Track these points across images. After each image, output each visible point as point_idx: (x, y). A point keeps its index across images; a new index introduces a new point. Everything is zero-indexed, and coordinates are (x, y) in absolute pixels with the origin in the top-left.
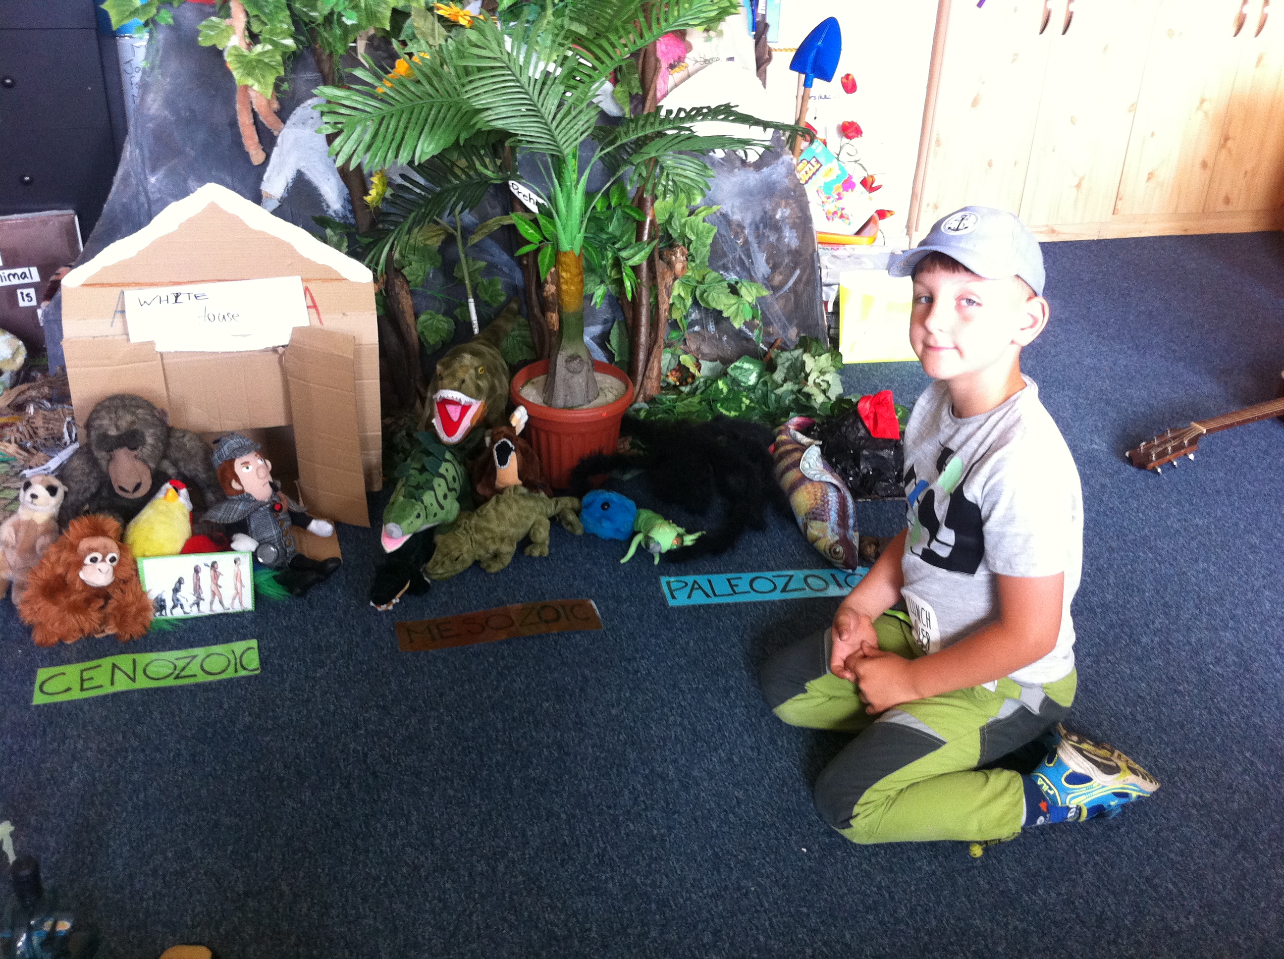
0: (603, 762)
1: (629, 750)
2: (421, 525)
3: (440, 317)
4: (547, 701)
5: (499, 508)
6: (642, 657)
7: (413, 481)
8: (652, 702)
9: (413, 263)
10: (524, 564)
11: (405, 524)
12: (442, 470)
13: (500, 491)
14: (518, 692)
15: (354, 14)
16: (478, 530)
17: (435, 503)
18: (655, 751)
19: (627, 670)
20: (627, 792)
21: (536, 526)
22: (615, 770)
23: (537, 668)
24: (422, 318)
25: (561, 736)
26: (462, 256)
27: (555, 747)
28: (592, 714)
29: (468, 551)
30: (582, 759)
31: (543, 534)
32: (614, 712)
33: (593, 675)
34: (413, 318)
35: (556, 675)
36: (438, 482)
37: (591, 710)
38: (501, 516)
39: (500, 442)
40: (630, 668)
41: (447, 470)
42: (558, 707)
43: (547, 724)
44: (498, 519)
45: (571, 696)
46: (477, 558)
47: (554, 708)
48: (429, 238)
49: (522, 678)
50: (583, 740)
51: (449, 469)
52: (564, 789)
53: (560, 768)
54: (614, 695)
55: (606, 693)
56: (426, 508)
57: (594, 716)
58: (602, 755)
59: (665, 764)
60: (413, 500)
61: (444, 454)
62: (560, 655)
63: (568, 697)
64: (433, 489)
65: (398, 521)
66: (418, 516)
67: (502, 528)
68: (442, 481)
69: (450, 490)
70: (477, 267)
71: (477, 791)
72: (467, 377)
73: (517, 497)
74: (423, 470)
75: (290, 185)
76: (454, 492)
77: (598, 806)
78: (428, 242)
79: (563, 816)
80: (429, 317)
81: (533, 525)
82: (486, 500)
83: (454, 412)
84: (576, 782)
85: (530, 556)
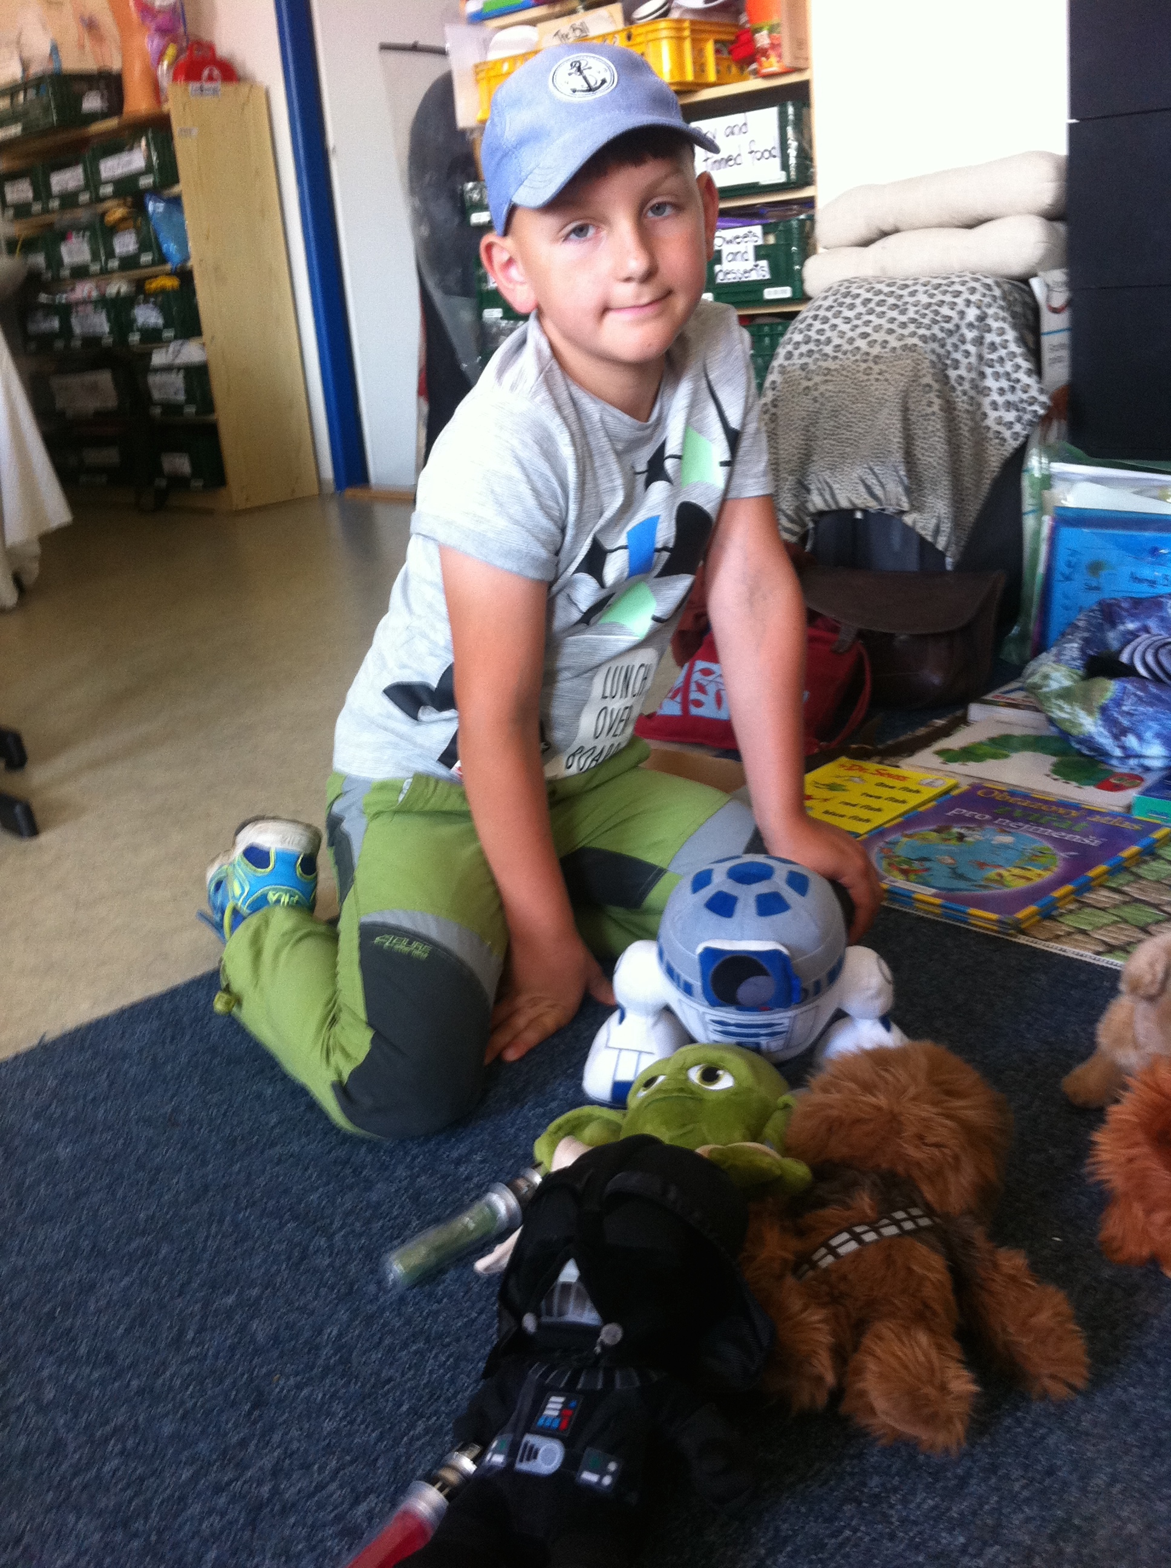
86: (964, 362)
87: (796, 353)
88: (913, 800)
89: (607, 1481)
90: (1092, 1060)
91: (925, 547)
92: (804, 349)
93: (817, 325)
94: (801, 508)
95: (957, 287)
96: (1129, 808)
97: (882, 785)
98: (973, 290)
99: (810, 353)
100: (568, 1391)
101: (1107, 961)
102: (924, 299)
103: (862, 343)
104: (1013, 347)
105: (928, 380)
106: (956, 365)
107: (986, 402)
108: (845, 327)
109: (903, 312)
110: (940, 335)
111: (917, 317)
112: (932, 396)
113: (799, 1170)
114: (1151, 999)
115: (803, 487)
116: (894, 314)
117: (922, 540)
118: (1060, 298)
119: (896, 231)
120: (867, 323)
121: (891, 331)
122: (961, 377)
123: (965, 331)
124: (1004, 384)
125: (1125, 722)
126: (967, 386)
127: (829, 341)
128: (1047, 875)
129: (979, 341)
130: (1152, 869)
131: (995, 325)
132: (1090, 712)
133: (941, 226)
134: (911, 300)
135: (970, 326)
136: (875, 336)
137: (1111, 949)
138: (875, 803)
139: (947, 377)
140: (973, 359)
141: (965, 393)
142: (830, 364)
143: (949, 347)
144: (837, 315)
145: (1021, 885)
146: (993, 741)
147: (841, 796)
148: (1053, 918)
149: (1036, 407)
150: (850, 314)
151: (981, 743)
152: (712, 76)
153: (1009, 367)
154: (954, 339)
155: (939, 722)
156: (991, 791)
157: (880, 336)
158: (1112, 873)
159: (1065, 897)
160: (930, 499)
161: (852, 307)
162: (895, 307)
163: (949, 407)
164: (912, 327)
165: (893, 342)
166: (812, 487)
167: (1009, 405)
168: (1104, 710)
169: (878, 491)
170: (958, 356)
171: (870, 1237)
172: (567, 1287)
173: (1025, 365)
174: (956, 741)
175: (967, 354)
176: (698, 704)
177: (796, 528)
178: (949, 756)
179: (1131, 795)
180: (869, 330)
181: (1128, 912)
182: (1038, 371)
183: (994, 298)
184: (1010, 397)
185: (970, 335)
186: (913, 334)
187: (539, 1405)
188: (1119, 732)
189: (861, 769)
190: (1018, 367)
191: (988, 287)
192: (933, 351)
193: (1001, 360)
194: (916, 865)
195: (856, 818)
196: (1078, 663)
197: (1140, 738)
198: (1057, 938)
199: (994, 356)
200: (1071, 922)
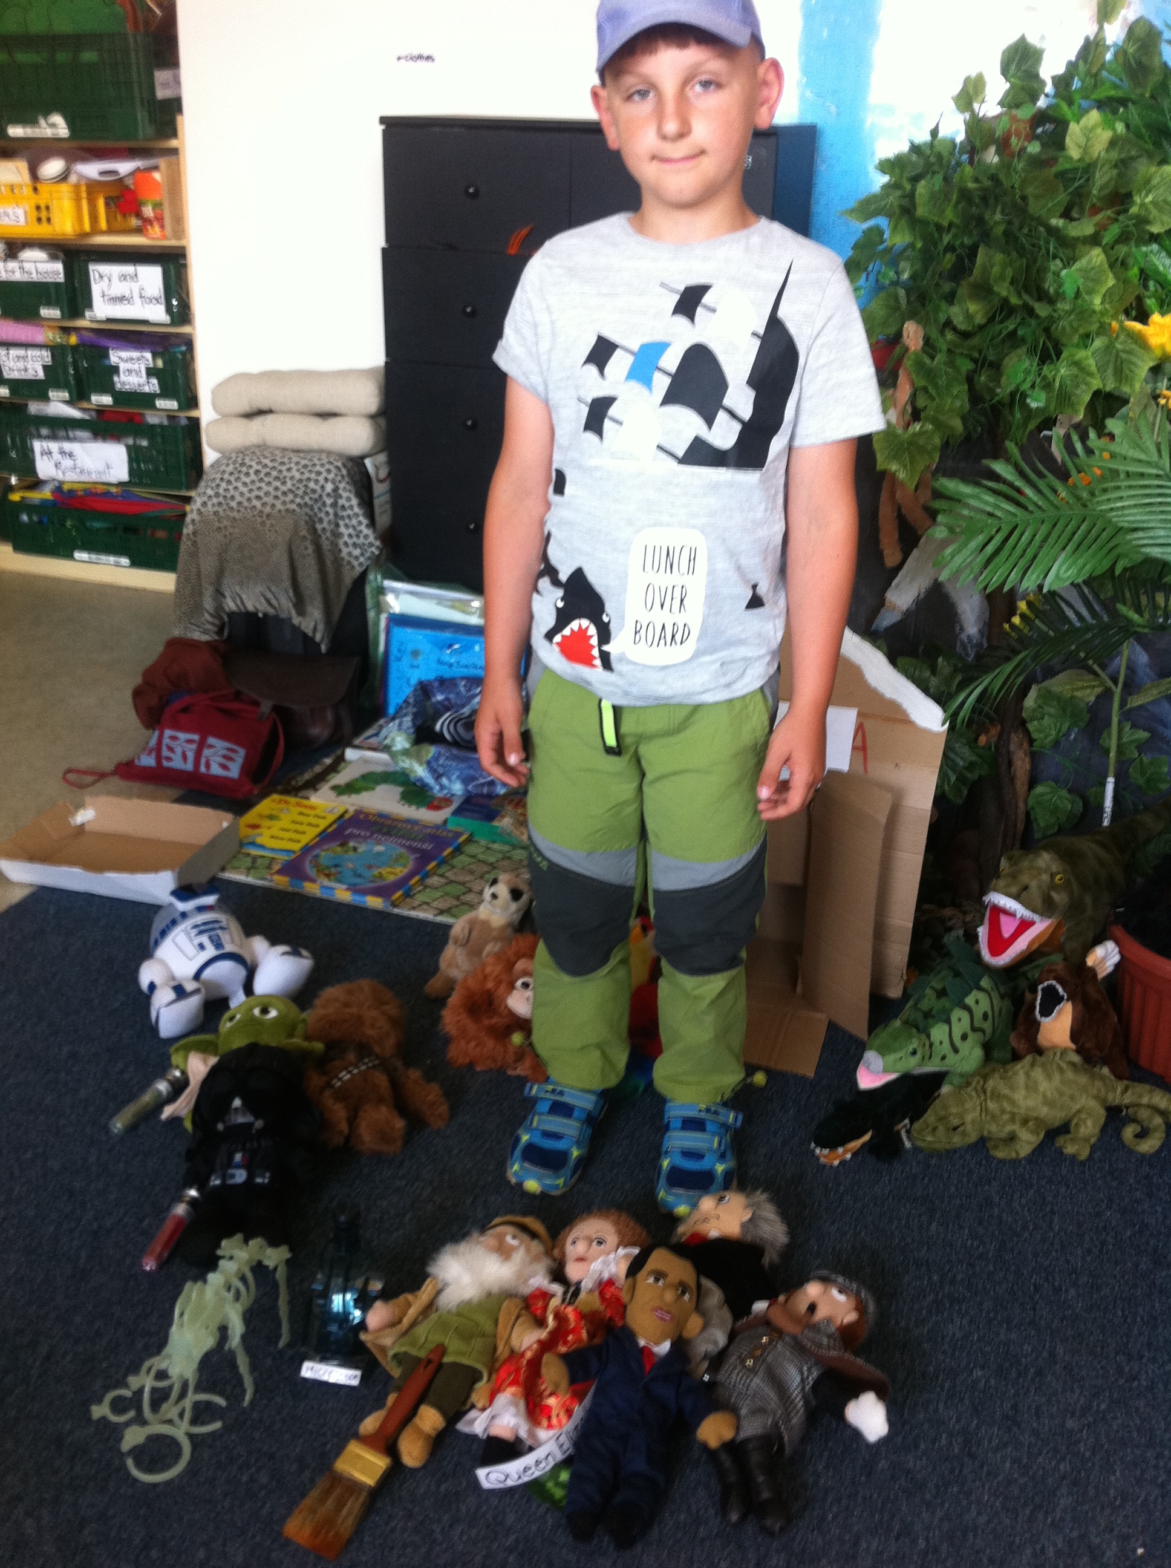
0: (1016, 1492)
1: (1064, 1490)
2: (913, 1065)
3: (1064, 793)
4: (982, 1368)
5: (1033, 1074)
6: (1153, 1360)
7: (925, 1005)
8: (1135, 1434)
9: (1046, 717)
10: (1047, 1160)
11: (892, 1057)
12: (969, 1000)
13: (1039, 1051)
14: (948, 1339)
15: (1043, 396)
16: (997, 1096)
17: (946, 1041)
18: (1103, 1508)
19: (1120, 1371)
20: (1029, 1552)
21: (1083, 1116)
22: (1028, 1512)
23: (992, 1315)
24: (1039, 789)
25: (978, 1427)
26: (1115, 719)
27: (960, 1439)
28: (1037, 1413)
29: (973, 1121)
30: (989, 1474)
31: (1089, 1128)
32: (1070, 1424)
33: (1067, 1358)
34: (1026, 788)
35: (1013, 1336)
36: (957, 1014)
37: (1038, 1408)
38: (1031, 1087)
39: (1046, 984)
40: (1127, 1369)
41: (977, 1002)
42: (993, 1382)
43: (967, 1402)
44: (1027, 1087)
45: (1019, 1375)
46: (985, 1133)
47: (988, 1380)
48: (1078, 689)
49: (965, 1321)
50: (1005, 1445)
51: (980, 1001)
52: (942, 1504)
53: (952, 1472)
54: (1082, 1400)
55: (1072, 1391)
56: (931, 1045)
57: (1038, 1417)
58: (1021, 1481)
59: (1107, 1536)
60: (914, 1031)
61: (980, 979)
62: (1034, 1309)
63: (1014, 1374)
64: (948, 1022)
65: (883, 1051)
66: (914, 1053)
67: (1030, 1103)
68: (965, 1016)
69: (974, 1029)
70: (1136, 737)
71: (826, 1454)
72: (1034, 884)
73: (1064, 1066)
74: (942, 993)
75: (922, 596)
76: (980, 1035)
77: (978, 1552)
78: (1079, 694)
79: (922, 1543)
80: (1048, 790)
81: (1079, 1111)
82: (1016, 1057)
83: (1007, 928)
84: (965, 1502)
85: (1060, 1151)
86: (326, 519)
87: (210, 504)
88: (323, 824)
89: (266, 1181)
90: (438, 975)
91: (307, 640)
92: (215, 500)
93: (224, 485)
94: (219, 608)
95: (318, 468)
96: (445, 822)
97: (301, 814)
98: (329, 471)
99: (220, 504)
100: (243, 1150)
101: (441, 919)
102: (297, 476)
103: (257, 504)
104: (356, 510)
105: (304, 533)
106: (321, 520)
107: (341, 542)
108: (245, 490)
109: (284, 483)
110: (310, 502)
111: (294, 489)
112: (308, 543)
113: (319, 1046)
114: (464, 945)
115: (219, 593)
116: (278, 484)
117: (305, 635)
118: (383, 473)
119: (270, 411)
120: (259, 488)
121: (276, 497)
122: (324, 529)
123: (325, 498)
124: (351, 531)
125: (441, 770)
126: (328, 534)
127: (233, 498)
128: (406, 871)
129: (334, 505)
130: (461, 860)
131: (345, 495)
132: (421, 764)
133: (302, 413)
134: (289, 475)
135: (328, 495)
136: (265, 499)
137: (441, 912)
138: (301, 828)
139: (316, 530)
140: (331, 517)
141: (327, 538)
142: (235, 514)
143: (316, 510)
144: (238, 479)
145: (391, 878)
146: (364, 777)
147: (277, 824)
148: (411, 897)
149: (373, 549)
150: (247, 480)
151: (357, 780)
152: (103, 224)
153: (354, 522)
154: (319, 504)
155: (328, 761)
156: (367, 814)
157: (269, 500)
158: (439, 865)
159: (416, 883)
160: (309, 609)
161: (247, 474)
162: (277, 478)
163: (318, 549)
164: (290, 496)
165: (279, 506)
166: (227, 594)
167: (355, 545)
168: (428, 763)
169: (274, 602)
170: (322, 515)
171: (356, 1071)
172: (236, 1109)
173: (365, 522)
174: (341, 778)
175: (327, 513)
176: (169, 759)
177: (217, 622)
178: (340, 790)
179: (445, 813)
180: (261, 494)
181: (449, 888)
182: (372, 524)
183: (343, 476)
184: (355, 539)
185: (329, 501)
186: (292, 502)
187: (231, 1157)
188: (438, 777)
189: (286, 802)
190: (360, 523)
191: (338, 468)
192: (306, 514)
193: (349, 517)
194: (333, 870)
195: (291, 840)
196: (412, 730)
197: (449, 779)
198: (414, 908)
199: (345, 514)
200: (420, 898)
